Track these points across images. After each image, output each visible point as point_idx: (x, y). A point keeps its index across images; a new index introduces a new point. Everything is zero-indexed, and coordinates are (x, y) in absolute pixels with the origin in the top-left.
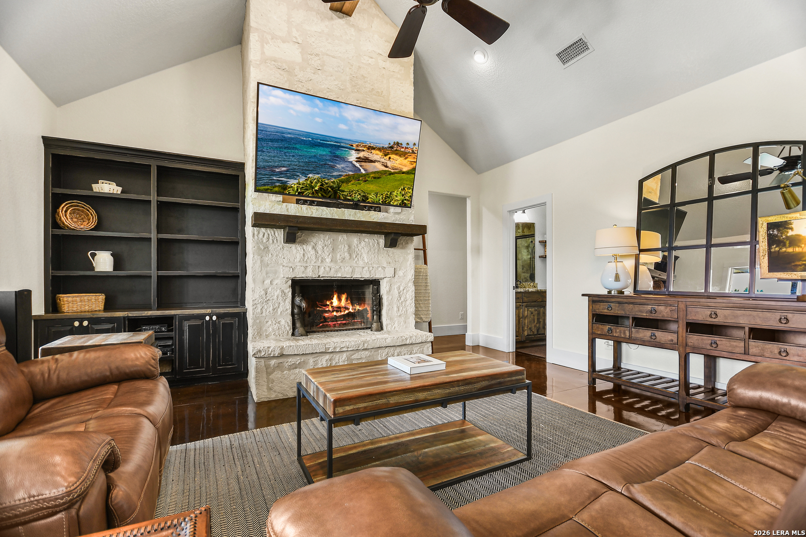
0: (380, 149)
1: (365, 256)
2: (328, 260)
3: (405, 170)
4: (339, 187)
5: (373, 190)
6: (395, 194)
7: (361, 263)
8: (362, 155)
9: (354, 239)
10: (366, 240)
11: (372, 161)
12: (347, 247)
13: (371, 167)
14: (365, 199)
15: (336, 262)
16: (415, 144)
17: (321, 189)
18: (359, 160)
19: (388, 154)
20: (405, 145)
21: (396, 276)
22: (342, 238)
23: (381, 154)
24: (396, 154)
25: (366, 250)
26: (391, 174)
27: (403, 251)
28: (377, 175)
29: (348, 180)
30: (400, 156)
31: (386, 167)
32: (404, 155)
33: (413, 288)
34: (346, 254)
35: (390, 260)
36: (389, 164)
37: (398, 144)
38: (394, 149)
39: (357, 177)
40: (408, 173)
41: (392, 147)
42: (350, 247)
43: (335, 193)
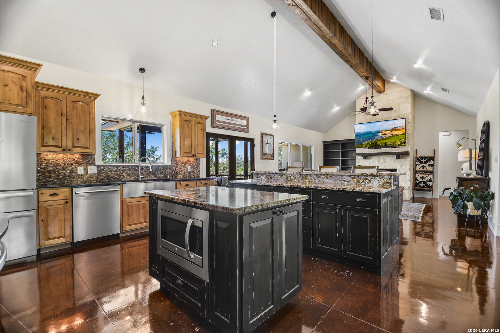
0: (389, 131)
1: (389, 162)
2: (377, 163)
3: (400, 134)
4: (377, 142)
5: (388, 142)
6: (397, 141)
7: (388, 164)
8: (383, 133)
9: (386, 157)
10: (390, 157)
11: (387, 134)
12: (383, 159)
13: (386, 136)
14: (386, 144)
15: (379, 164)
16: (403, 126)
17: (372, 144)
18: (382, 135)
19: (393, 131)
20: (398, 127)
21: (402, 168)
22: (381, 157)
23: (389, 132)
24: (396, 130)
25: (390, 160)
26: (394, 136)
27: (405, 159)
28: (389, 137)
29: (380, 140)
30: (397, 131)
31: (392, 134)
32: (399, 130)
33: (409, 172)
34: (383, 162)
35: (399, 163)
36: (393, 134)
37: (396, 128)
38: (395, 129)
39: (382, 139)
40: (401, 135)
41: (394, 129)
42: (384, 159)
43: (376, 144)
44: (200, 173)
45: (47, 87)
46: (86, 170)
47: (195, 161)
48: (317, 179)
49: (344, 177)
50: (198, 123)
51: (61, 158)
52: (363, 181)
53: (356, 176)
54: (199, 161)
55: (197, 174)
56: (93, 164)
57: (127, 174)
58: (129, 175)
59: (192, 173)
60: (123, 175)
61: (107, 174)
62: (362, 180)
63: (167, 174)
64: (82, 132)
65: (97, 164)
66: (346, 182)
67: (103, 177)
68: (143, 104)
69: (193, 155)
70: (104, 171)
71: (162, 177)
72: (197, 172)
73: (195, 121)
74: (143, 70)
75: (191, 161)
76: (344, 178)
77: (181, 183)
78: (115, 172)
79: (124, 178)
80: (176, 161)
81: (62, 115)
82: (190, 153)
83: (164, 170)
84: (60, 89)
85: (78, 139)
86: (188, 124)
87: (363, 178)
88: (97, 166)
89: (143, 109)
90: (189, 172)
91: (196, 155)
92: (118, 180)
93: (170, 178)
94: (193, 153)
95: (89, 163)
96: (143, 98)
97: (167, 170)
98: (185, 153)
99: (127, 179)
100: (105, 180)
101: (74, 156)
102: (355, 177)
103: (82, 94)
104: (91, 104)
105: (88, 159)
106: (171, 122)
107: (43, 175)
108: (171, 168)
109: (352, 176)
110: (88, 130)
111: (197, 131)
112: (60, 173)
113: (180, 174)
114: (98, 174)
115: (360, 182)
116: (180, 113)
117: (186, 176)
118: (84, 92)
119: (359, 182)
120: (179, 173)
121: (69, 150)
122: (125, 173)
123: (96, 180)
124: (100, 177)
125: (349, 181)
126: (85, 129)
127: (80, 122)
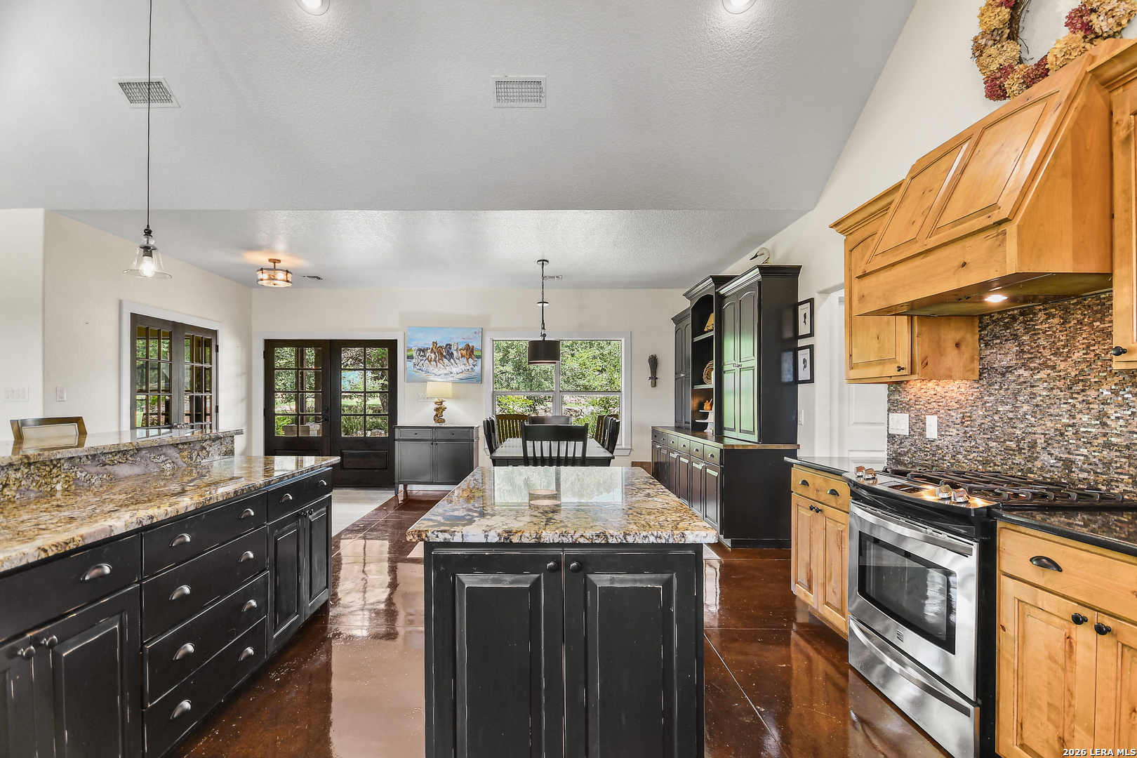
48: (93, 470)
49: (164, 450)
52: (198, 455)
53: (185, 443)
62: (196, 452)
66: (168, 465)
76: (164, 454)
87: (198, 447)
102: (186, 447)
109: (180, 446)
115: (194, 458)
119: (191, 458)
125: (175, 460)
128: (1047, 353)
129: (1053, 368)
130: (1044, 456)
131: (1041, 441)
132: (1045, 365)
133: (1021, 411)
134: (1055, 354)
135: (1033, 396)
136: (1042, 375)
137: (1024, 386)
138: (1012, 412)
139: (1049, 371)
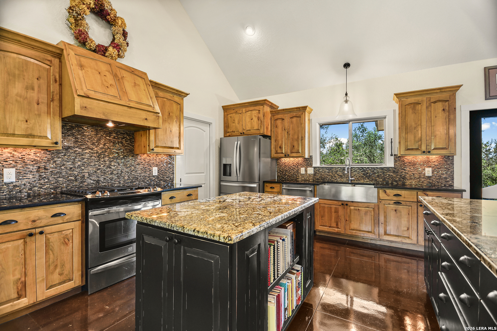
44: (453, 179)
45: (277, 112)
46: (306, 171)
47: (442, 160)
50: (435, 102)
51: (292, 161)
54: (453, 159)
55: (448, 181)
56: (311, 165)
57: (339, 176)
58: (341, 176)
59: (434, 178)
60: (335, 176)
61: (321, 174)
63: (388, 179)
64: (296, 140)
65: (314, 166)
67: (318, 177)
68: (346, 101)
69: (424, 152)
70: (319, 171)
71: (381, 182)
72: (446, 178)
73: (430, 100)
74: (347, 65)
75: (434, 161)
77: (387, 191)
78: (328, 173)
79: (336, 179)
80: (403, 161)
81: (285, 129)
82: (417, 149)
83: (384, 173)
84: (283, 111)
85: (294, 146)
86: (414, 109)
88: (315, 168)
89: (346, 107)
90: (429, 177)
91: (429, 152)
92: (331, 180)
93: (392, 184)
94: (424, 148)
95: (309, 165)
96: (346, 94)
97: (388, 173)
98: (409, 149)
99: (339, 180)
100: (319, 179)
101: (299, 159)
103: (296, 110)
104: (302, 116)
105: (308, 162)
106: (394, 111)
107: (282, 173)
108: (394, 170)
110: (300, 138)
111: (432, 115)
112: (291, 173)
113: (411, 179)
114: (315, 174)
116: (398, 96)
117: (423, 182)
118: (297, 108)
120: (408, 178)
121: (288, 155)
122: (337, 174)
123: (313, 180)
124: (316, 177)
126: (298, 138)
127: (295, 133)
128: (89, 144)
129: (92, 149)
130: (89, 181)
131: (87, 175)
132: (88, 148)
133: (77, 165)
134: (92, 145)
135: (84, 159)
136: (87, 151)
137: (78, 155)
138: (72, 165)
139: (90, 150)
